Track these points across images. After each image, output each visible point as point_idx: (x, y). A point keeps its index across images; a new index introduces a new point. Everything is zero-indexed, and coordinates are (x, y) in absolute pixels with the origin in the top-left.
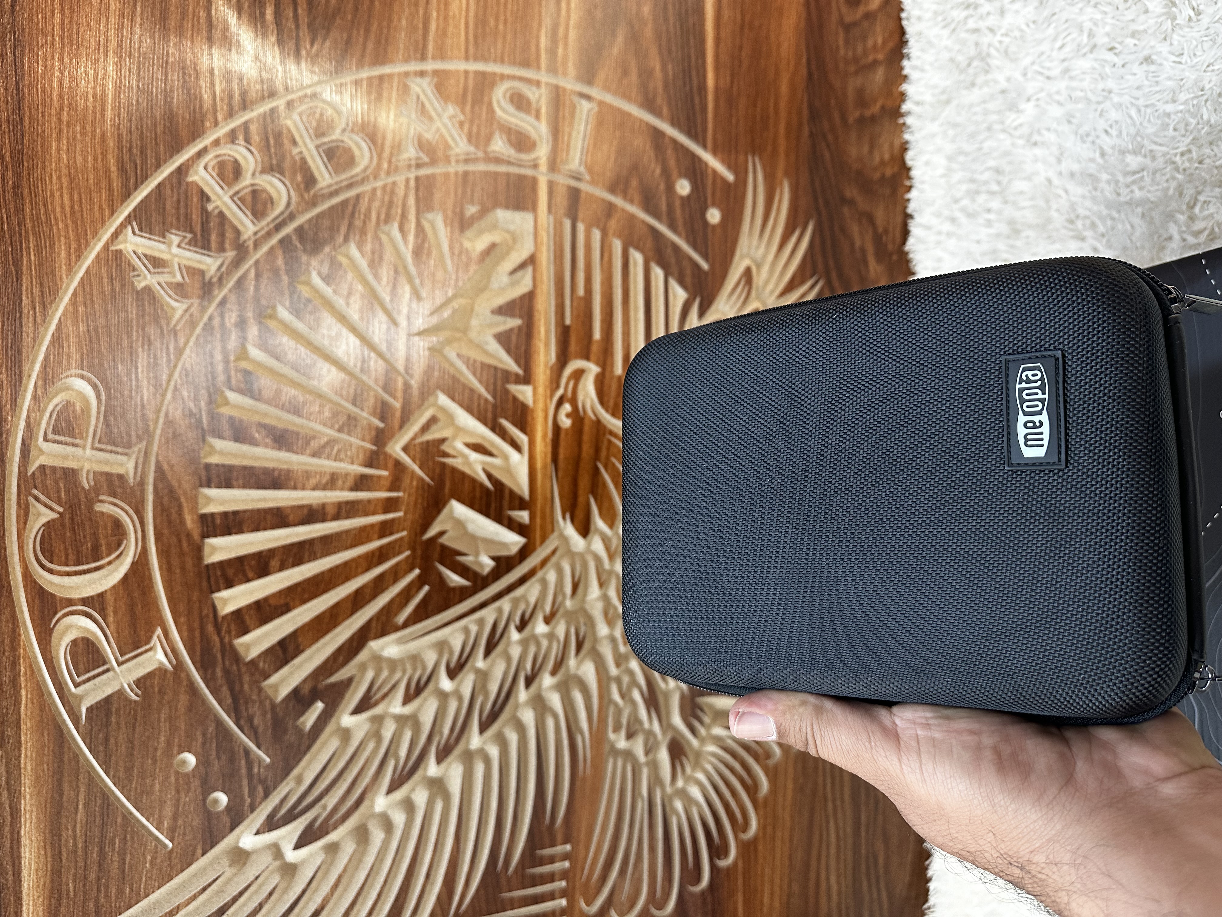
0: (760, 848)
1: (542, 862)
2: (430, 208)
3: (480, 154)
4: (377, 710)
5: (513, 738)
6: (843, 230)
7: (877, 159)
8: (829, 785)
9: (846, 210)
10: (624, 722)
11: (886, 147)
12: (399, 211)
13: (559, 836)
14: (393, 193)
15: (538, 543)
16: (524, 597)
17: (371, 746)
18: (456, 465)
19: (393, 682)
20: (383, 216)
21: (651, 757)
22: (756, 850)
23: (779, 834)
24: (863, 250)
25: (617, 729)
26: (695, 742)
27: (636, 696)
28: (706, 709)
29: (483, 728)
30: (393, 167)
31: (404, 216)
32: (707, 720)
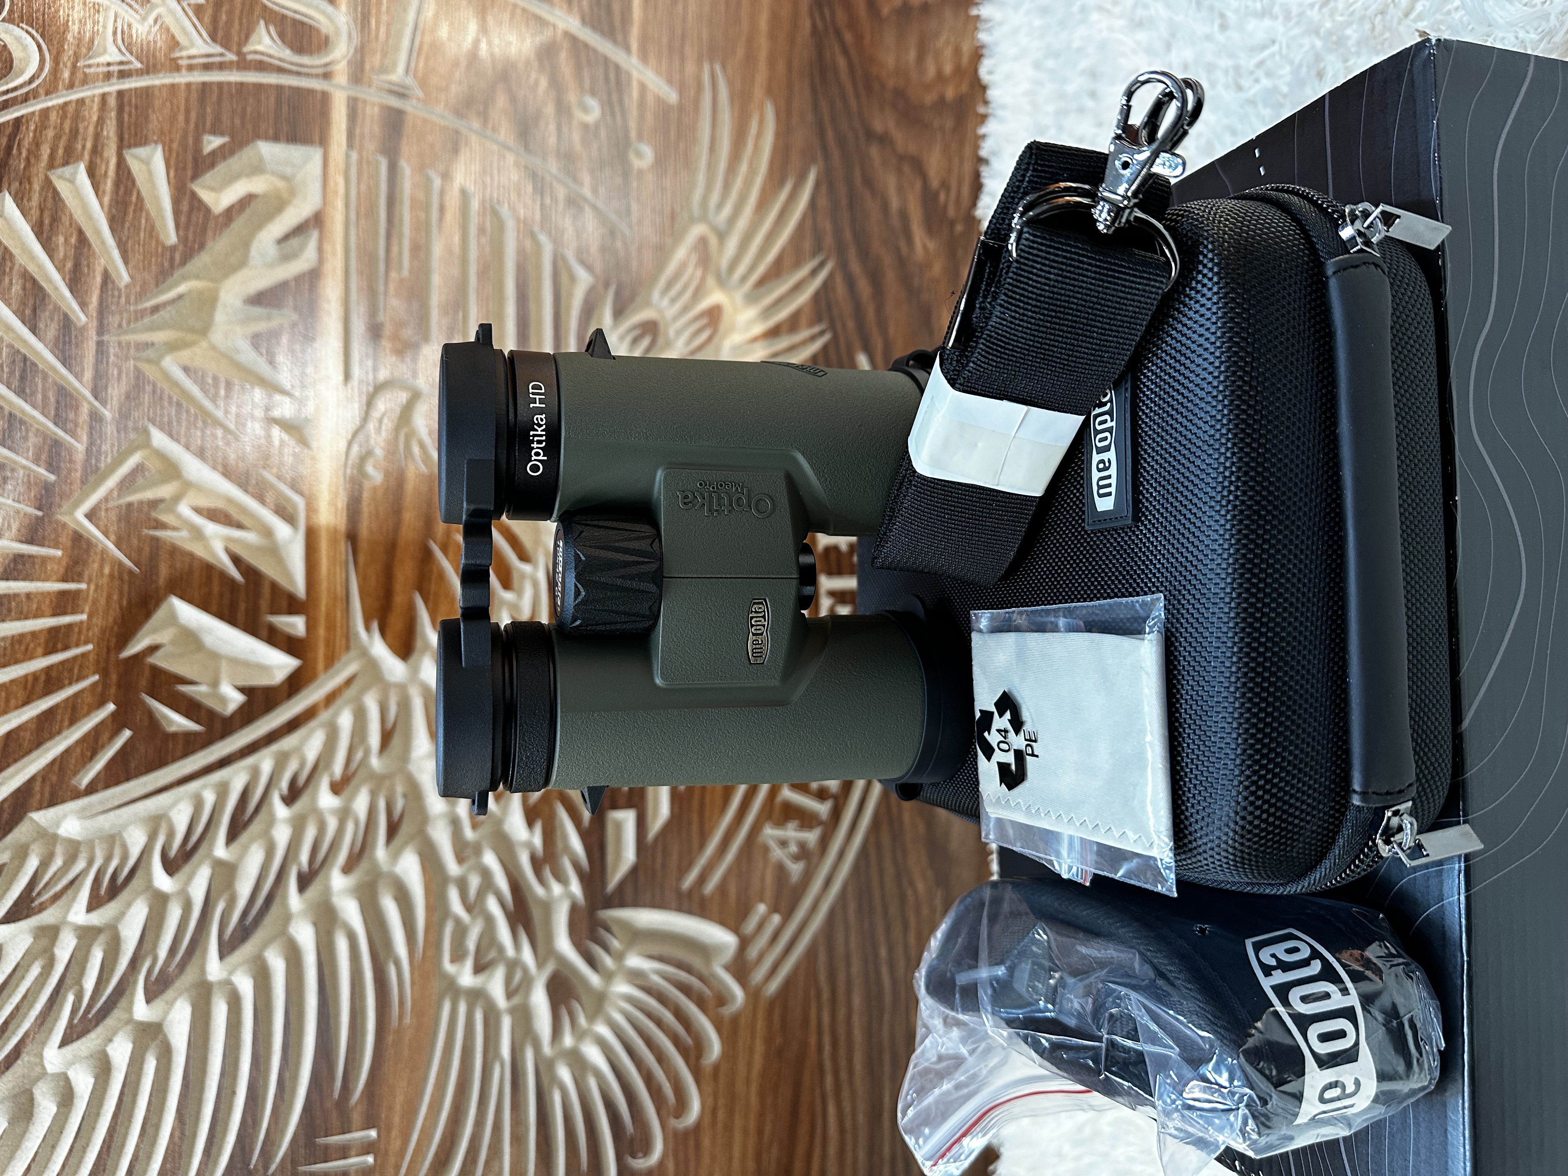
0: (706, 1142)
1: (327, 1155)
2: (141, 141)
3: (231, 57)
4: (47, 917)
5: (277, 965)
6: (868, 182)
7: (931, 71)
8: (827, 1048)
9: (874, 151)
10: (471, 944)
11: (948, 52)
12: (89, 145)
13: (356, 1117)
14: (77, 117)
15: (321, 665)
16: (298, 749)
17: (35, 970)
18: (178, 543)
19: (71, 876)
20: (61, 152)
21: (516, 1000)
22: (698, 1145)
23: (738, 1122)
24: (904, 216)
25: (458, 956)
26: (595, 979)
27: (493, 905)
28: (615, 929)
29: (226, 949)
30: (79, 75)
31: (96, 151)
32: (616, 944)
